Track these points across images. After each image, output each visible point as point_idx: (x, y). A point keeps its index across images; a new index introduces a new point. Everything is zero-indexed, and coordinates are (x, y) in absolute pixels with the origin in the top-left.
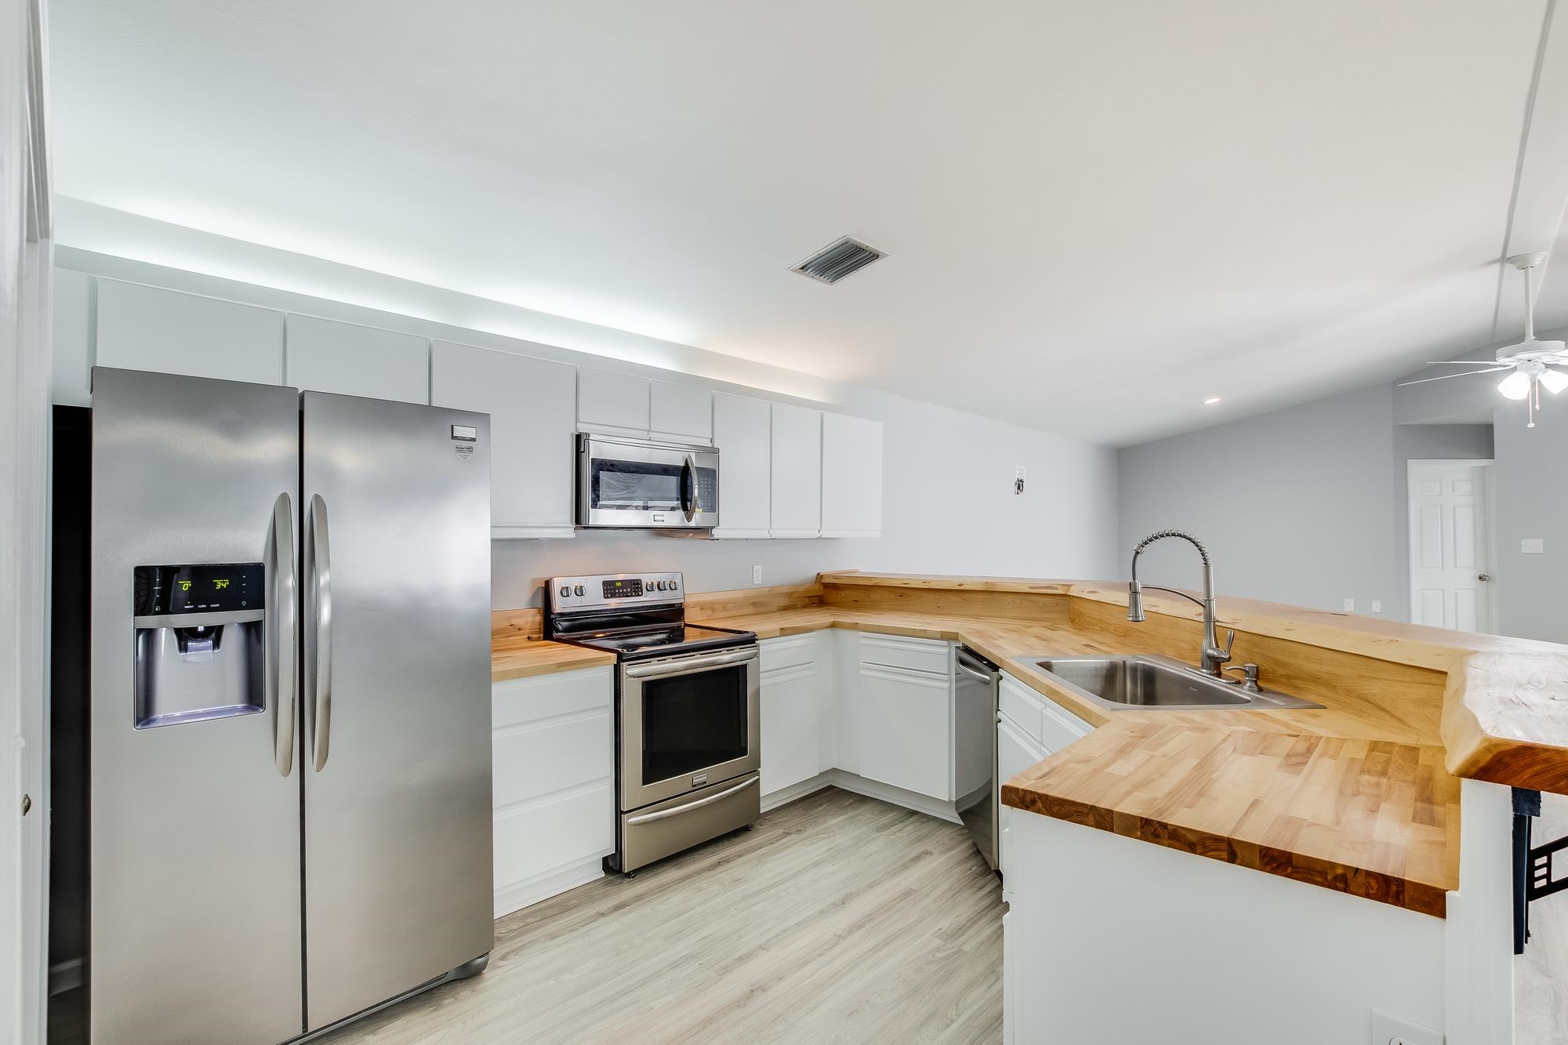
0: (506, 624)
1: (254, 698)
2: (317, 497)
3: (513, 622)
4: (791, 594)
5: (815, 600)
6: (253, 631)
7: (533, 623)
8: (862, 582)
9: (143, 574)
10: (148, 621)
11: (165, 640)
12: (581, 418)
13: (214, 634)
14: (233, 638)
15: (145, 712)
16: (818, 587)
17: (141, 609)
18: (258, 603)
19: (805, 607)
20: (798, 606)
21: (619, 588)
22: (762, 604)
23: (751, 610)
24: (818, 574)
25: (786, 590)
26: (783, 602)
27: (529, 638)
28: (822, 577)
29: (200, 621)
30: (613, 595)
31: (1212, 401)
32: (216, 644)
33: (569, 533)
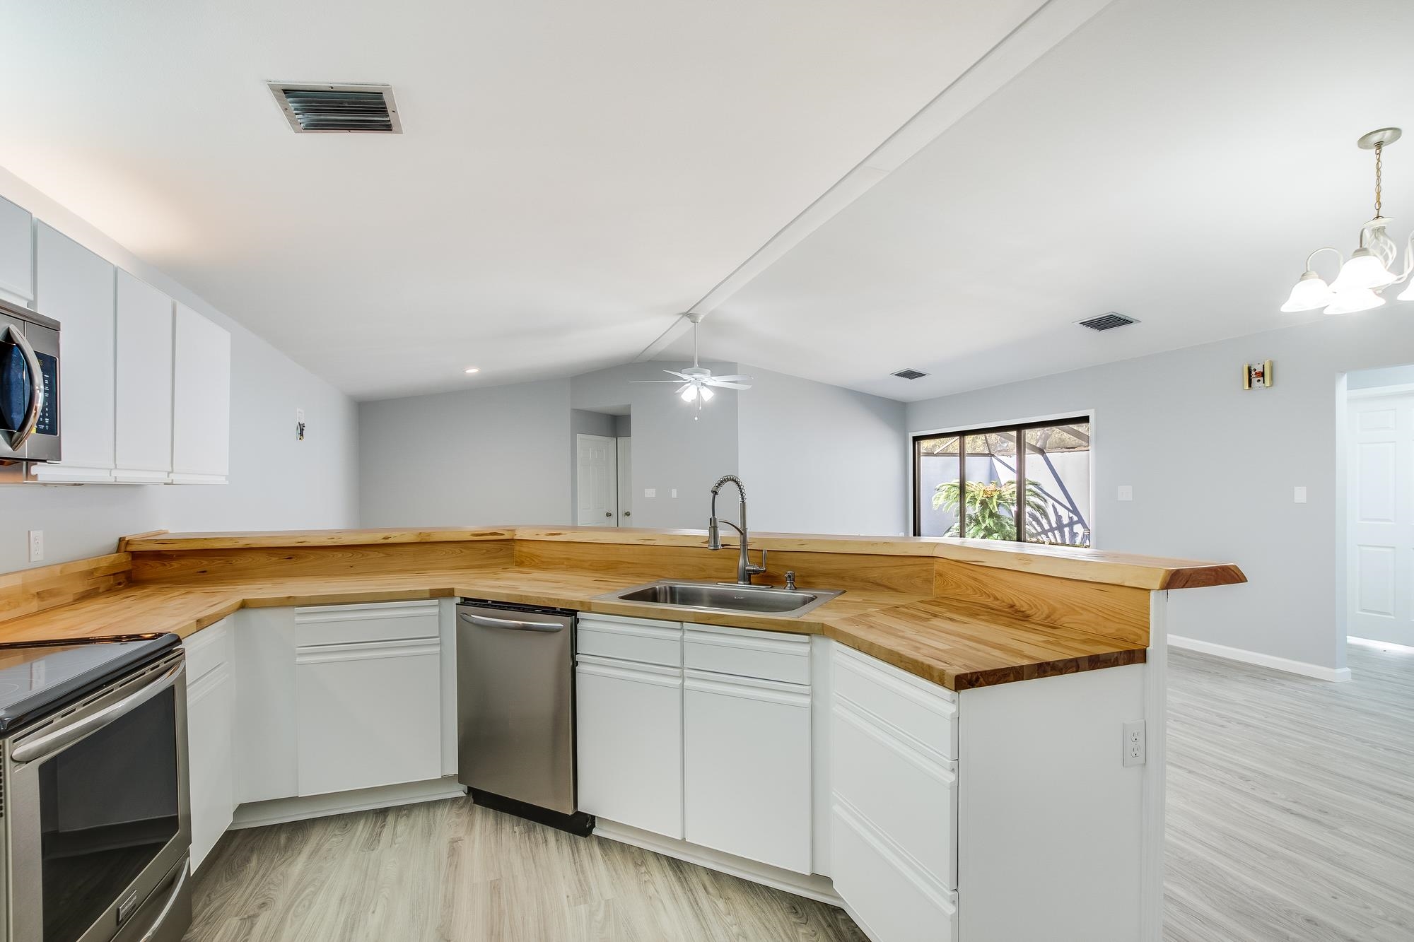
4: (90, 573)
5: (122, 578)
8: (218, 545)
16: (124, 558)
19: (110, 591)
20: (101, 591)
22: (51, 593)
23: (34, 606)
24: (121, 540)
25: (84, 567)
26: (81, 587)
28: (128, 543)
31: (472, 371)
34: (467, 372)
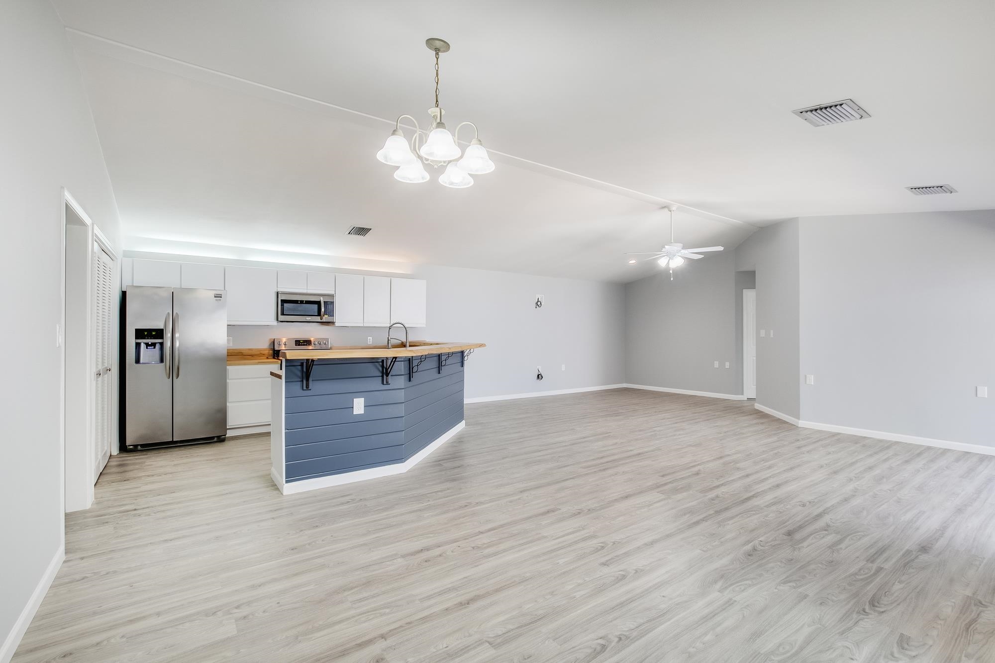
0: (259, 353)
1: (162, 361)
2: (177, 313)
3: (261, 352)
6: (162, 344)
7: (269, 353)
9: (137, 330)
10: (139, 341)
11: (143, 346)
12: (278, 286)
13: (154, 345)
14: (158, 346)
15: (138, 361)
17: (137, 338)
18: (162, 338)
21: (302, 343)
27: (267, 358)
29: (150, 341)
30: (299, 345)
32: (154, 348)
33: (275, 323)
34: (630, 262)
